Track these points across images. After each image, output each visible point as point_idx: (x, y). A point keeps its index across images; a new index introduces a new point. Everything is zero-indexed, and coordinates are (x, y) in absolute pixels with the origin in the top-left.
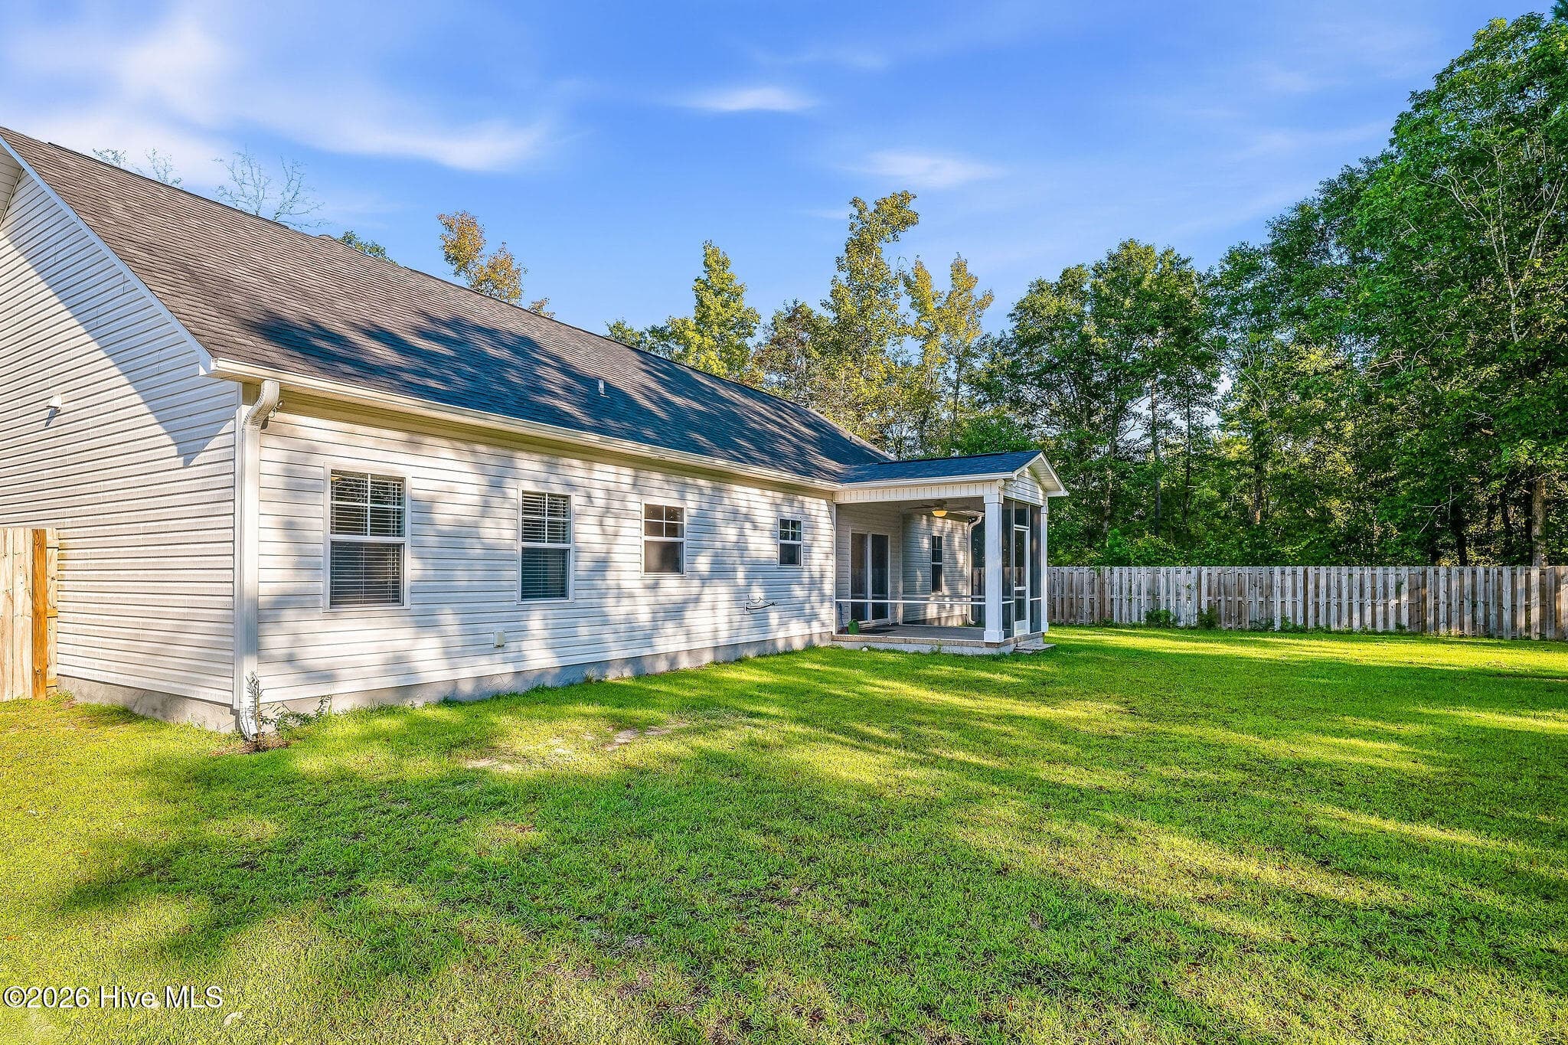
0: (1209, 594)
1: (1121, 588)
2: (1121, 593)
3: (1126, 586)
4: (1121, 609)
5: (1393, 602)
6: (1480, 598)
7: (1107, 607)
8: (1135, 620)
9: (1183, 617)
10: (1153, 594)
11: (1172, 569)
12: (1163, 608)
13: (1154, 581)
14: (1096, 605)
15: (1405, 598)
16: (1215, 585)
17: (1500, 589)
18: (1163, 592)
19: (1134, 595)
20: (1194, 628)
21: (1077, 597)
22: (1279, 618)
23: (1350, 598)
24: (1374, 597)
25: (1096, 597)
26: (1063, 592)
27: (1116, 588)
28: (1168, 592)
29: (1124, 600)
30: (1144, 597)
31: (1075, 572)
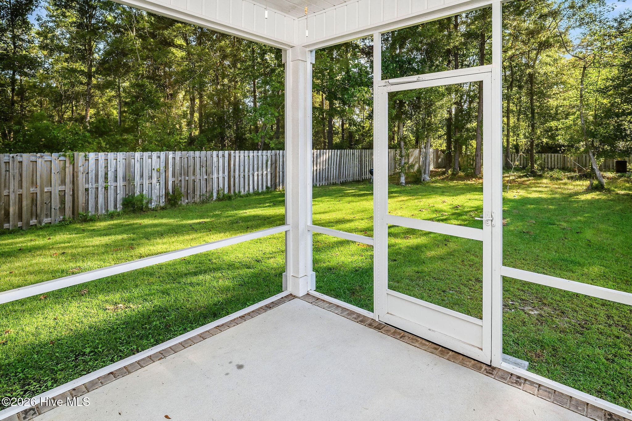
0: (174, 176)
1: (97, 176)
2: (97, 181)
3: (101, 174)
4: (97, 197)
5: (265, 173)
7: (81, 200)
8: (111, 209)
9: (154, 198)
10: (129, 179)
11: (146, 154)
12: (137, 193)
13: (128, 167)
14: (68, 199)
15: (269, 170)
16: (177, 168)
18: (137, 178)
19: (111, 183)
20: (163, 209)
21: (42, 191)
22: (216, 190)
23: (249, 172)
24: (258, 170)
25: (68, 188)
27: (92, 175)
28: (142, 176)
29: (100, 189)
30: (120, 183)
31: (39, 161)
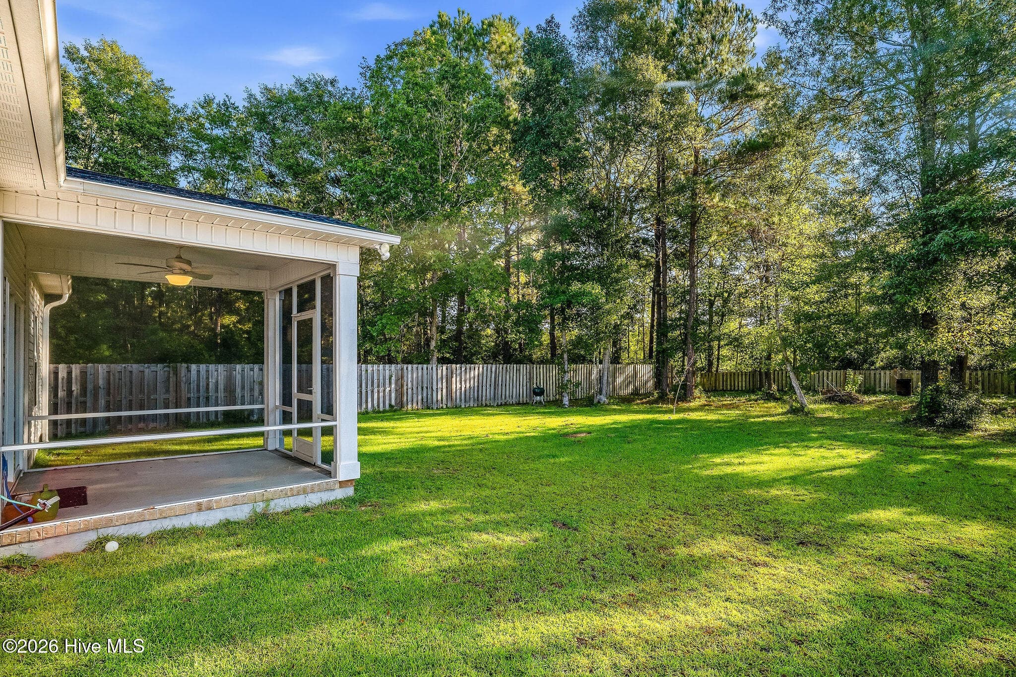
1: (198, 386)
2: (198, 391)
3: (203, 384)
4: (198, 406)
5: (388, 389)
6: (425, 385)
8: (212, 418)
10: (230, 390)
11: (248, 367)
12: (238, 404)
13: (230, 379)
14: (172, 406)
15: (393, 386)
17: (432, 378)
19: (212, 393)
21: (149, 398)
24: (378, 386)
25: (172, 397)
26: (131, 393)
28: (243, 388)
29: (201, 398)
30: (221, 394)
31: (147, 371)
